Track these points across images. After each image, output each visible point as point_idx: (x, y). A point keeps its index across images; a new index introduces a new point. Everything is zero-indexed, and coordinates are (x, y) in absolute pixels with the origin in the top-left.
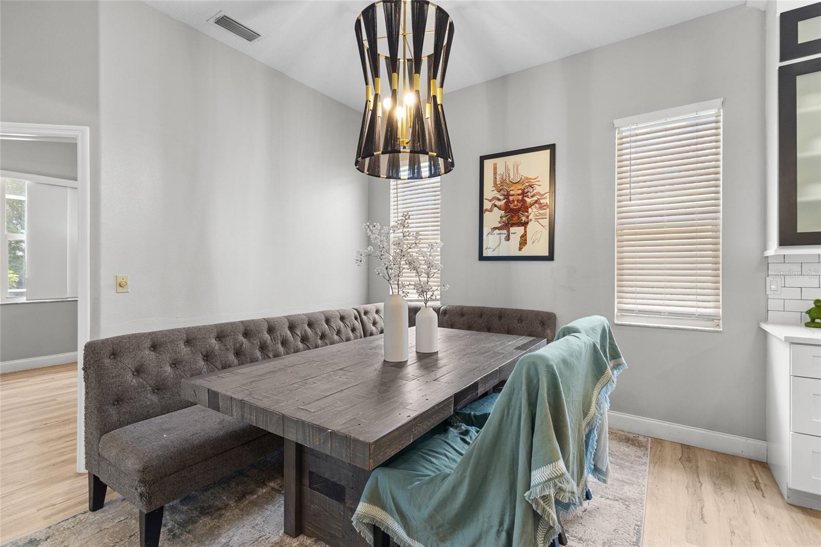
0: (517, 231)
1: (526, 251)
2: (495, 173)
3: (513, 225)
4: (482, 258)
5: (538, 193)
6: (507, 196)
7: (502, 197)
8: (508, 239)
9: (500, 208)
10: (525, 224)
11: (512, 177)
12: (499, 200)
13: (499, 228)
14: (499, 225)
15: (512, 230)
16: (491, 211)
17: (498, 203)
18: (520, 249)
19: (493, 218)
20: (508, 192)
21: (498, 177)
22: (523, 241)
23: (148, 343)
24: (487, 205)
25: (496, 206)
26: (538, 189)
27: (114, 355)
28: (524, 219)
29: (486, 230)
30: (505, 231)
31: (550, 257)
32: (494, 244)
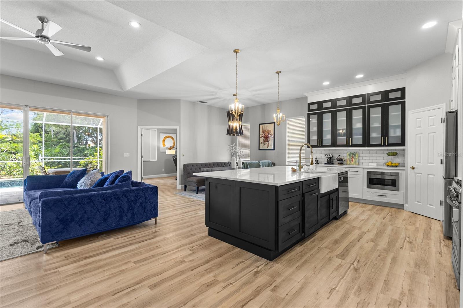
0: (267, 143)
1: (269, 148)
2: (262, 128)
3: (266, 141)
4: (259, 149)
5: (271, 134)
6: (265, 134)
7: (264, 134)
8: (265, 145)
9: (263, 137)
10: (269, 141)
11: (266, 129)
12: (263, 135)
13: (263, 142)
14: (263, 141)
15: (266, 142)
16: (261, 138)
17: (263, 136)
18: (268, 147)
19: (262, 139)
20: (265, 133)
21: (263, 129)
22: (268, 146)
23: (191, 165)
24: (260, 136)
25: (262, 136)
26: (271, 133)
27: (188, 166)
28: (268, 140)
29: (260, 142)
30: (264, 143)
31: (274, 149)
32: (262, 146)
